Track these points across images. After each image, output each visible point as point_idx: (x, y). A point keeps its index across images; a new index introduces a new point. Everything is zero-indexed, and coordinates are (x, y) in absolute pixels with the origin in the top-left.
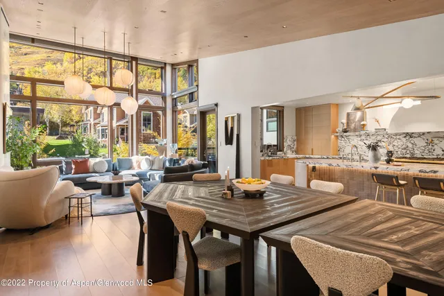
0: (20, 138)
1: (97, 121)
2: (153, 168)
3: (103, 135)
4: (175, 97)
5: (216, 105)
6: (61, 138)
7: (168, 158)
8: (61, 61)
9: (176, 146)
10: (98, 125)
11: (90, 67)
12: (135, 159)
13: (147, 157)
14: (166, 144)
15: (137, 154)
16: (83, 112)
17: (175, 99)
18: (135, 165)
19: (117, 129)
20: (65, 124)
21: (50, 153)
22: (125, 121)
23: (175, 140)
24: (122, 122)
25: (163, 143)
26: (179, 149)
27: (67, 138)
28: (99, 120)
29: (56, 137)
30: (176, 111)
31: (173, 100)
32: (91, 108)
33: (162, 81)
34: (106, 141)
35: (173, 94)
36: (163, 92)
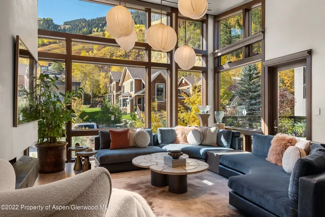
0: (54, 103)
1: (118, 93)
3: (124, 104)
4: (219, 54)
5: (310, 52)
6: (92, 107)
8: (92, 50)
9: (222, 115)
10: (120, 96)
11: (112, 52)
12: (179, 130)
16: (108, 86)
18: (180, 137)
19: (136, 98)
20: (95, 96)
21: (85, 118)
22: (141, 92)
23: (217, 107)
24: (139, 93)
25: (206, 111)
27: (96, 106)
28: (120, 92)
29: (88, 106)
30: (219, 72)
31: (215, 58)
32: (114, 83)
33: (203, 37)
34: (126, 109)
35: (216, 51)
36: (205, 49)
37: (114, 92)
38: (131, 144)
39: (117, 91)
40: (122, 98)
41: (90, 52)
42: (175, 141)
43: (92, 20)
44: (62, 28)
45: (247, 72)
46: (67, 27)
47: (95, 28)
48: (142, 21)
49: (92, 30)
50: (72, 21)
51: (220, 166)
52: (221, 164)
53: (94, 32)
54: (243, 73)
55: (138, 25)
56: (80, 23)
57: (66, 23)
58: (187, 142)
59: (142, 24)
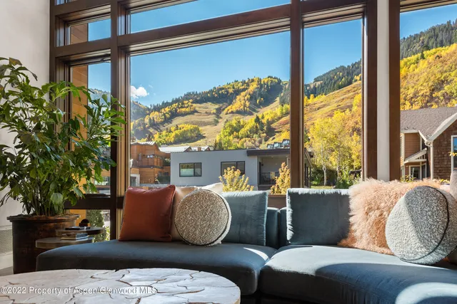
22: (418, 155)
24: (413, 158)
41: (348, 110)
43: (353, 65)
44: (312, 86)
46: (318, 83)
47: (357, 75)
48: (442, 41)
49: (352, 78)
50: (324, 75)
53: (356, 81)
55: (434, 50)
56: (336, 74)
57: (316, 80)
58: (383, 244)
59: (442, 46)
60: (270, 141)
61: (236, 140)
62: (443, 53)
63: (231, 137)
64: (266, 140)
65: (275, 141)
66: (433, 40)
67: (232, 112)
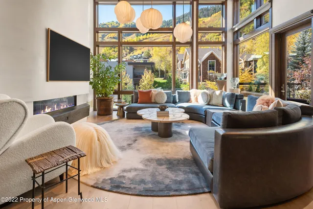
2: (210, 103)
3: (184, 77)
4: (236, 29)
6: (165, 79)
7: (228, 92)
9: (238, 80)
12: (193, 92)
13: (205, 90)
14: (226, 78)
15: (197, 88)
17: (237, 31)
18: (193, 98)
20: (167, 72)
21: (155, 86)
23: (235, 75)
25: (223, 78)
26: (240, 84)
28: (183, 68)
29: (163, 78)
30: (237, 45)
31: (234, 33)
32: (180, 62)
33: (223, 16)
34: (186, 80)
35: (234, 27)
36: (224, 27)
37: (180, 68)
38: (153, 101)
39: (181, 68)
40: (183, 72)
42: (189, 101)
43: (170, 21)
45: (300, 46)
51: (213, 121)
52: (213, 120)
54: (296, 47)
55: (202, 19)
58: (197, 102)
59: (205, 17)
60: (131, 54)
61: (113, 52)
62: (206, 21)
63: (111, 51)
64: (129, 53)
65: (134, 54)
66: (202, 14)
67: (111, 38)
